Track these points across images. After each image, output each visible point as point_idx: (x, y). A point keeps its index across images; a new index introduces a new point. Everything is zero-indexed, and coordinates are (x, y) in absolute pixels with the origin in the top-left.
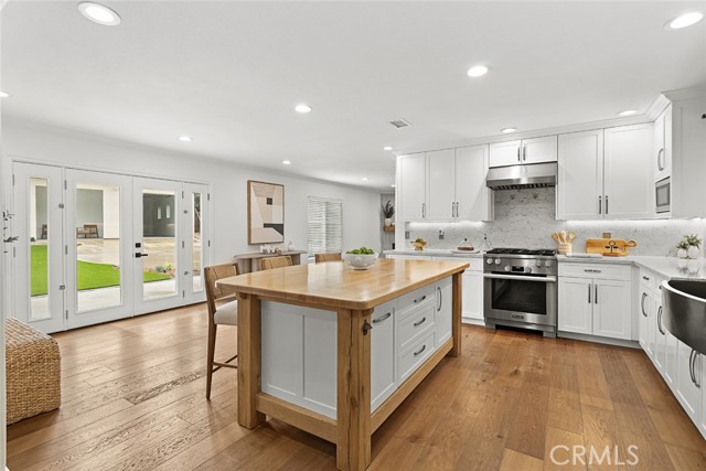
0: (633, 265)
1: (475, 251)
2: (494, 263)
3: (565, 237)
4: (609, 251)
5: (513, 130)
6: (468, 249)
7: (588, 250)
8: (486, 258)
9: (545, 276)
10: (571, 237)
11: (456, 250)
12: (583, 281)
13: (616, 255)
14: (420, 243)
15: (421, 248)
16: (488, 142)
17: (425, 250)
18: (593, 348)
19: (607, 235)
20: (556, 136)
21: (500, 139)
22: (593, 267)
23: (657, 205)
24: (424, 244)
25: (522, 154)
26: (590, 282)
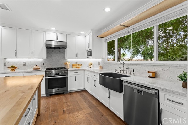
0: (84, 70)
1: (41, 69)
2: (49, 73)
3: (67, 64)
4: (77, 67)
5: (54, 29)
6: (38, 69)
7: (73, 67)
8: (46, 72)
9: (65, 75)
10: (69, 64)
11: (33, 70)
12: (74, 76)
13: (79, 68)
14: (13, 68)
15: (14, 70)
16: (45, 31)
17: (16, 70)
18: (77, 93)
19: (76, 63)
20: (66, 34)
21: (50, 31)
22: (76, 71)
23: (87, 56)
24: (16, 68)
25: (56, 38)
26: (75, 75)
